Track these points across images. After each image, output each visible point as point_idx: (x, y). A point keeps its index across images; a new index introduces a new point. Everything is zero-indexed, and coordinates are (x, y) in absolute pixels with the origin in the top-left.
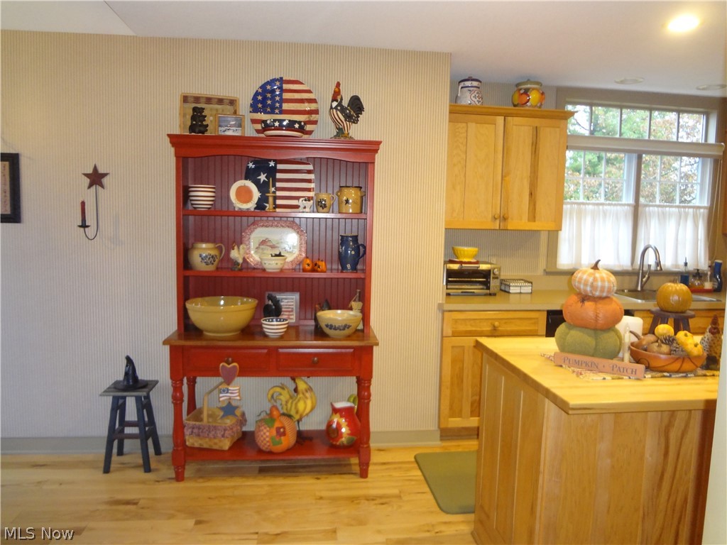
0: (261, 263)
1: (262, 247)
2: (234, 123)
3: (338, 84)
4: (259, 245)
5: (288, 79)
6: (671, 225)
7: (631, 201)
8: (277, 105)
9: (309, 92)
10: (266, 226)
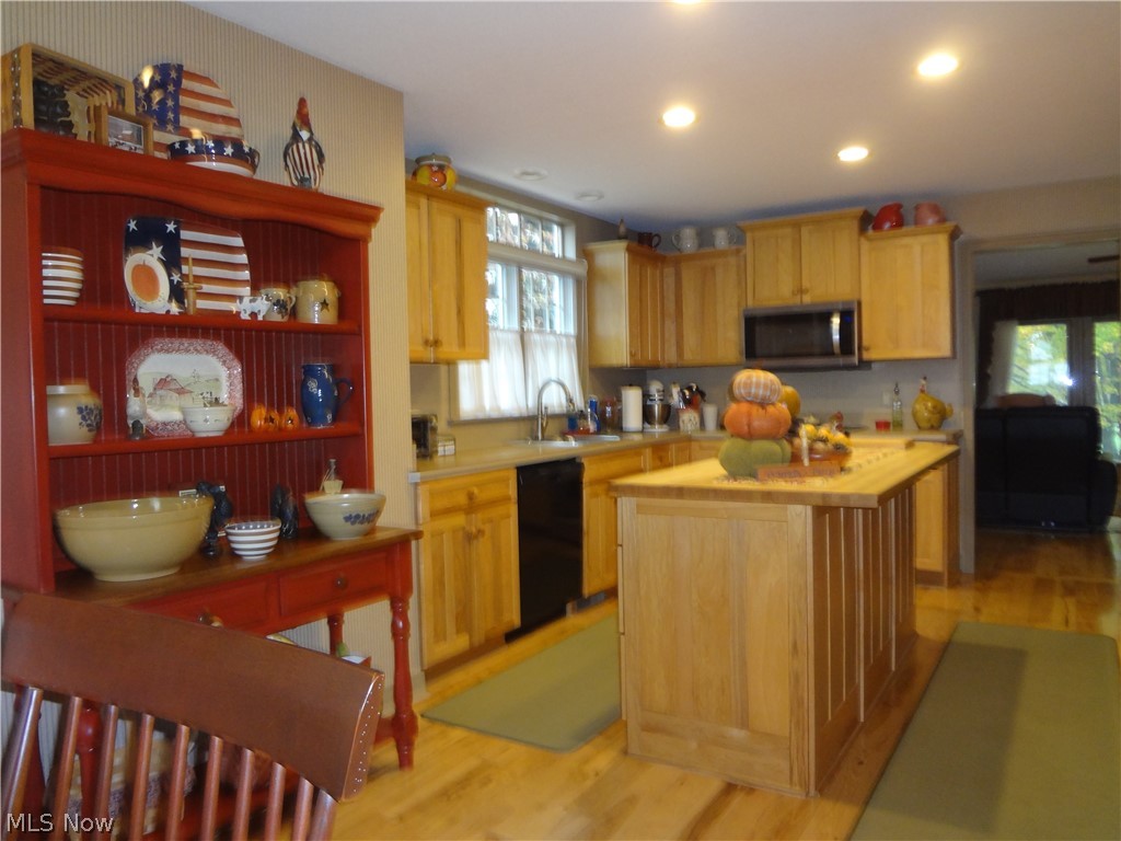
0: (185, 422)
1: (159, 392)
2: (129, 132)
3: (302, 102)
4: (155, 389)
5: (192, 71)
6: (552, 355)
7: (516, 326)
8: (171, 115)
9: (227, 103)
10: (168, 351)
